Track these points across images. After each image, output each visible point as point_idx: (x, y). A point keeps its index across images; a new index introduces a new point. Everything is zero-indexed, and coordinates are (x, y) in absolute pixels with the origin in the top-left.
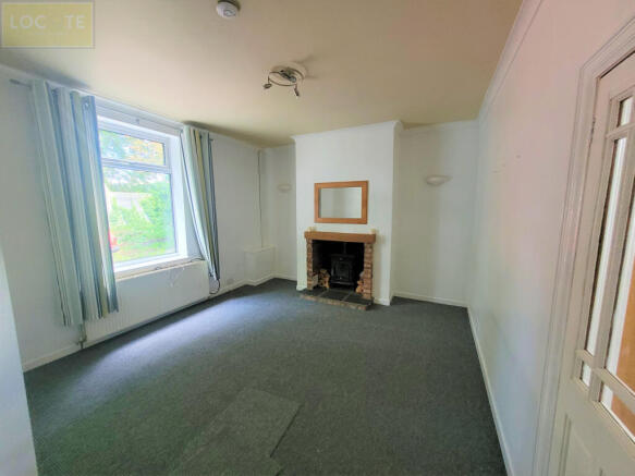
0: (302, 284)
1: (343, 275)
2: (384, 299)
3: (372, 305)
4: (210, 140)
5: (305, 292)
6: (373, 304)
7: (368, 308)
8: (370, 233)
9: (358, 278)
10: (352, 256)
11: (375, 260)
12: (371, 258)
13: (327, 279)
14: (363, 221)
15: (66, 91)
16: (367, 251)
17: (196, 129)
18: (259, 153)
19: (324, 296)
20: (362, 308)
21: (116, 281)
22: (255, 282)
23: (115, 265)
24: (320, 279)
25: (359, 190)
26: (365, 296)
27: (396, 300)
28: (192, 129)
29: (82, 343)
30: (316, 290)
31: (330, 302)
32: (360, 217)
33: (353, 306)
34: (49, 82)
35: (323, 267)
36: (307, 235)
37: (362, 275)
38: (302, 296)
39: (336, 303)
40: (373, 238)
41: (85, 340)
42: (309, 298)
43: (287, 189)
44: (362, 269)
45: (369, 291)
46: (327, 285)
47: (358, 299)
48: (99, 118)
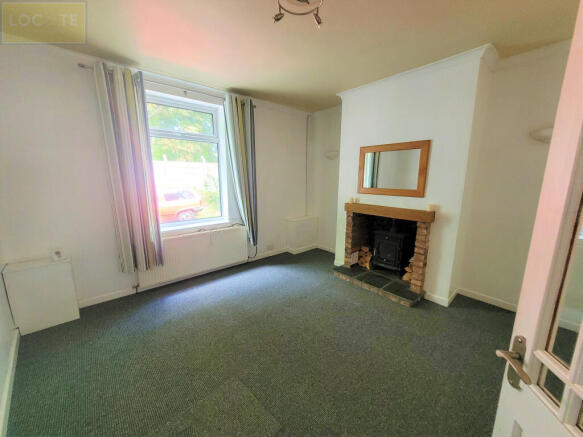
0: (340, 260)
1: (389, 257)
2: (441, 295)
3: (421, 302)
4: (252, 107)
5: (340, 270)
6: (423, 299)
7: (414, 306)
8: (428, 209)
9: (407, 264)
10: (401, 236)
11: (432, 245)
12: (426, 242)
13: (369, 259)
14: (420, 193)
15: (119, 69)
16: (421, 233)
17: (238, 96)
18: (308, 117)
19: (360, 279)
20: (405, 303)
21: (162, 239)
22: (295, 251)
23: (161, 225)
24: (360, 257)
25: (417, 153)
26: (413, 288)
27: (459, 301)
28: (234, 96)
29: (137, 287)
30: (354, 270)
31: (366, 286)
32: (415, 188)
33: (394, 298)
34: (105, 61)
35: (365, 245)
36: (348, 207)
37: (412, 260)
38: (336, 274)
39: (374, 289)
40: (431, 217)
41: (138, 286)
42: (343, 277)
43: (333, 155)
44: (412, 254)
45: (419, 283)
46: (368, 266)
47: (402, 290)
48: (147, 91)
